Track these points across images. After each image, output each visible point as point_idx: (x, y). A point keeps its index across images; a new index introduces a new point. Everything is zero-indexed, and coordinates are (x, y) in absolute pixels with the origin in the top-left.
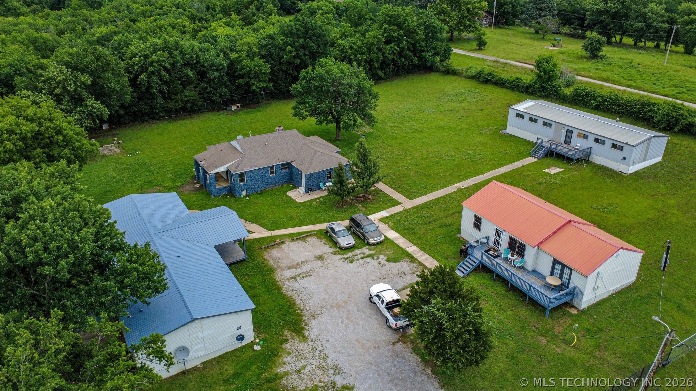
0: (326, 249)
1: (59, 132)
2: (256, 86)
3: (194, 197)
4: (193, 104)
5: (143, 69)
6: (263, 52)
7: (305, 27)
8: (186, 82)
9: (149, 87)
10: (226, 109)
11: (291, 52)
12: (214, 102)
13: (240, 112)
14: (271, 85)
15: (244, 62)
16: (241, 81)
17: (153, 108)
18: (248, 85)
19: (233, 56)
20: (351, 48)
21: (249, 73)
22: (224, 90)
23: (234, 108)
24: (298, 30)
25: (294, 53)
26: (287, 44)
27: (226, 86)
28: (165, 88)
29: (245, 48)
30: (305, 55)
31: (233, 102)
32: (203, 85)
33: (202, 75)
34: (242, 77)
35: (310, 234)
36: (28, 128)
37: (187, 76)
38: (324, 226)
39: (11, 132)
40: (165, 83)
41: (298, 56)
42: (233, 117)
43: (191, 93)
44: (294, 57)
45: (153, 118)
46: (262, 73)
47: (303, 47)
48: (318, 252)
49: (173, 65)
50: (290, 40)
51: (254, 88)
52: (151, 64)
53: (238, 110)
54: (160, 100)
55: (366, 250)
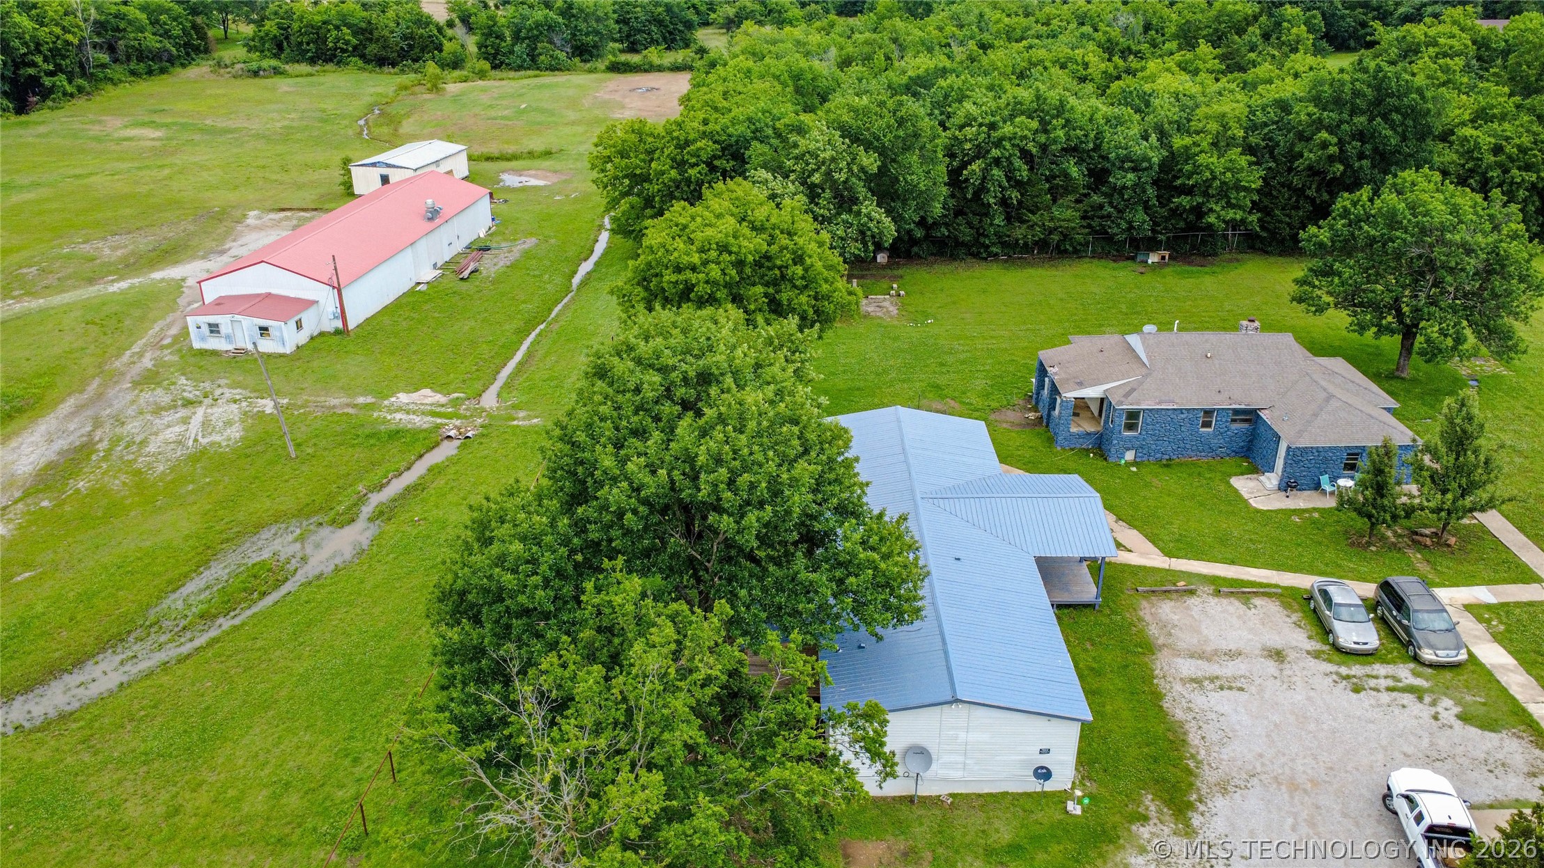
0: (1298, 638)
1: (799, 259)
2: (1218, 215)
3: (1021, 438)
4: (1065, 237)
5: (980, 153)
6: (1254, 140)
7: (1378, 88)
8: (1060, 188)
9: (981, 190)
10: (1133, 259)
11: (1324, 145)
12: (1110, 239)
13: (1167, 270)
14: (1254, 218)
15: (1202, 159)
16: (1184, 201)
17: (980, 233)
18: (1199, 212)
19: (1179, 142)
20: (1497, 150)
21: (1208, 184)
22: (1140, 217)
23: (1153, 258)
24: (1356, 94)
25: (1333, 150)
26: (1319, 125)
27: (1147, 208)
28: (1015, 195)
29: (1213, 126)
30: (1361, 156)
31: (1153, 245)
32: (1096, 198)
33: (1099, 177)
34: (1188, 191)
35: (1265, 591)
36: (752, 244)
37: (1066, 175)
38: (1305, 581)
39: (724, 248)
40: (1019, 185)
41: (1342, 157)
42: (1148, 278)
43: (1066, 214)
44: (1331, 159)
45: (976, 256)
46: (1238, 188)
47: (1361, 136)
48: (1276, 641)
49: (1044, 148)
50: (1330, 116)
51: (1212, 219)
52: (998, 144)
53: (1162, 264)
54: (999, 220)
55: (1405, 673)
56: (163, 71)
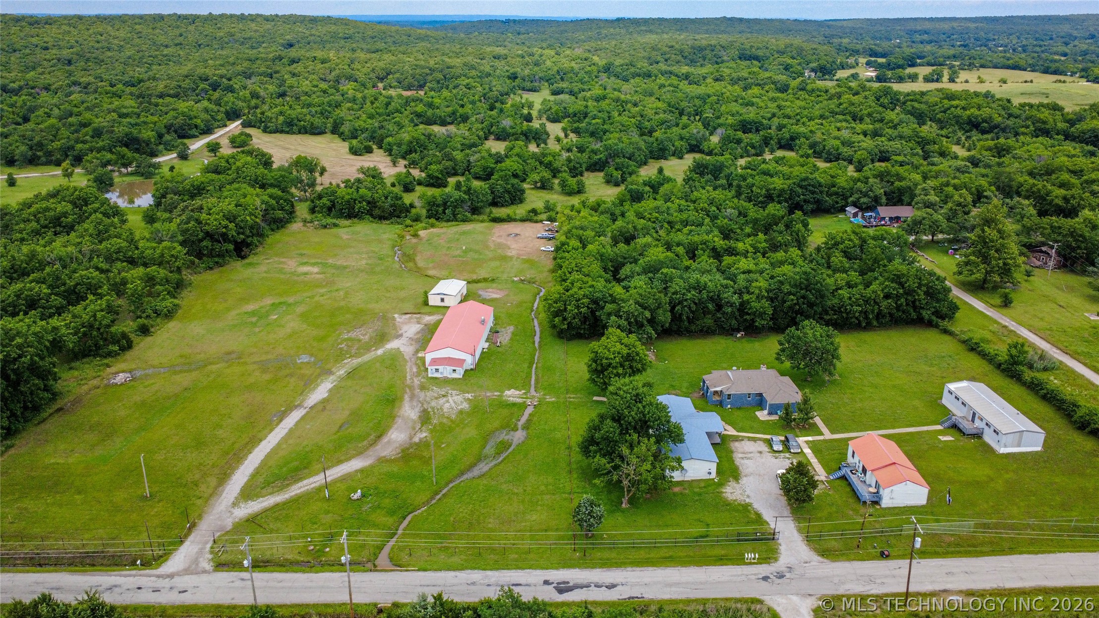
0: (764, 448)
1: (638, 354)
2: (759, 323)
3: (699, 402)
4: (709, 328)
5: (680, 303)
6: (771, 295)
7: (807, 280)
8: (706, 312)
9: (681, 315)
10: (732, 335)
11: (792, 300)
12: (724, 328)
13: (743, 340)
14: (771, 323)
15: (752, 304)
16: (748, 317)
17: (680, 327)
18: (753, 321)
19: (746, 297)
20: (850, 298)
21: (755, 312)
22: (734, 322)
23: (739, 335)
24: (801, 283)
25: (795, 302)
26: (790, 293)
27: (736, 318)
28: (691, 315)
29: (757, 291)
30: (804, 303)
31: (738, 331)
32: (719, 315)
33: (719, 307)
34: (749, 314)
35: (760, 439)
36: (625, 351)
37: (707, 307)
38: (768, 437)
39: (619, 353)
40: (692, 312)
41: (797, 304)
42: (738, 344)
43: (709, 321)
44: (795, 304)
45: (679, 335)
46: (765, 313)
47: (804, 297)
48: (760, 449)
49: (700, 300)
50: (793, 290)
51: (757, 324)
52: (686, 300)
53: (742, 337)
54: (686, 323)
55: (787, 455)
56: (282, 227)
